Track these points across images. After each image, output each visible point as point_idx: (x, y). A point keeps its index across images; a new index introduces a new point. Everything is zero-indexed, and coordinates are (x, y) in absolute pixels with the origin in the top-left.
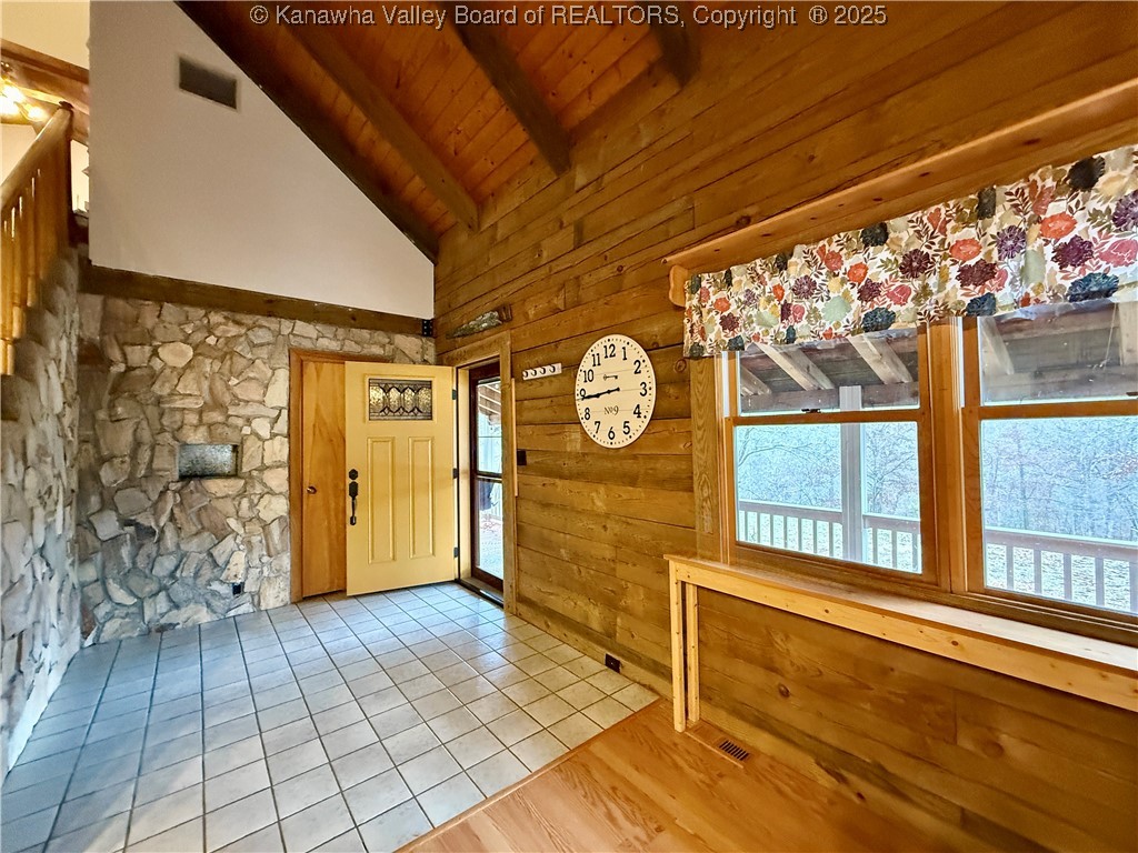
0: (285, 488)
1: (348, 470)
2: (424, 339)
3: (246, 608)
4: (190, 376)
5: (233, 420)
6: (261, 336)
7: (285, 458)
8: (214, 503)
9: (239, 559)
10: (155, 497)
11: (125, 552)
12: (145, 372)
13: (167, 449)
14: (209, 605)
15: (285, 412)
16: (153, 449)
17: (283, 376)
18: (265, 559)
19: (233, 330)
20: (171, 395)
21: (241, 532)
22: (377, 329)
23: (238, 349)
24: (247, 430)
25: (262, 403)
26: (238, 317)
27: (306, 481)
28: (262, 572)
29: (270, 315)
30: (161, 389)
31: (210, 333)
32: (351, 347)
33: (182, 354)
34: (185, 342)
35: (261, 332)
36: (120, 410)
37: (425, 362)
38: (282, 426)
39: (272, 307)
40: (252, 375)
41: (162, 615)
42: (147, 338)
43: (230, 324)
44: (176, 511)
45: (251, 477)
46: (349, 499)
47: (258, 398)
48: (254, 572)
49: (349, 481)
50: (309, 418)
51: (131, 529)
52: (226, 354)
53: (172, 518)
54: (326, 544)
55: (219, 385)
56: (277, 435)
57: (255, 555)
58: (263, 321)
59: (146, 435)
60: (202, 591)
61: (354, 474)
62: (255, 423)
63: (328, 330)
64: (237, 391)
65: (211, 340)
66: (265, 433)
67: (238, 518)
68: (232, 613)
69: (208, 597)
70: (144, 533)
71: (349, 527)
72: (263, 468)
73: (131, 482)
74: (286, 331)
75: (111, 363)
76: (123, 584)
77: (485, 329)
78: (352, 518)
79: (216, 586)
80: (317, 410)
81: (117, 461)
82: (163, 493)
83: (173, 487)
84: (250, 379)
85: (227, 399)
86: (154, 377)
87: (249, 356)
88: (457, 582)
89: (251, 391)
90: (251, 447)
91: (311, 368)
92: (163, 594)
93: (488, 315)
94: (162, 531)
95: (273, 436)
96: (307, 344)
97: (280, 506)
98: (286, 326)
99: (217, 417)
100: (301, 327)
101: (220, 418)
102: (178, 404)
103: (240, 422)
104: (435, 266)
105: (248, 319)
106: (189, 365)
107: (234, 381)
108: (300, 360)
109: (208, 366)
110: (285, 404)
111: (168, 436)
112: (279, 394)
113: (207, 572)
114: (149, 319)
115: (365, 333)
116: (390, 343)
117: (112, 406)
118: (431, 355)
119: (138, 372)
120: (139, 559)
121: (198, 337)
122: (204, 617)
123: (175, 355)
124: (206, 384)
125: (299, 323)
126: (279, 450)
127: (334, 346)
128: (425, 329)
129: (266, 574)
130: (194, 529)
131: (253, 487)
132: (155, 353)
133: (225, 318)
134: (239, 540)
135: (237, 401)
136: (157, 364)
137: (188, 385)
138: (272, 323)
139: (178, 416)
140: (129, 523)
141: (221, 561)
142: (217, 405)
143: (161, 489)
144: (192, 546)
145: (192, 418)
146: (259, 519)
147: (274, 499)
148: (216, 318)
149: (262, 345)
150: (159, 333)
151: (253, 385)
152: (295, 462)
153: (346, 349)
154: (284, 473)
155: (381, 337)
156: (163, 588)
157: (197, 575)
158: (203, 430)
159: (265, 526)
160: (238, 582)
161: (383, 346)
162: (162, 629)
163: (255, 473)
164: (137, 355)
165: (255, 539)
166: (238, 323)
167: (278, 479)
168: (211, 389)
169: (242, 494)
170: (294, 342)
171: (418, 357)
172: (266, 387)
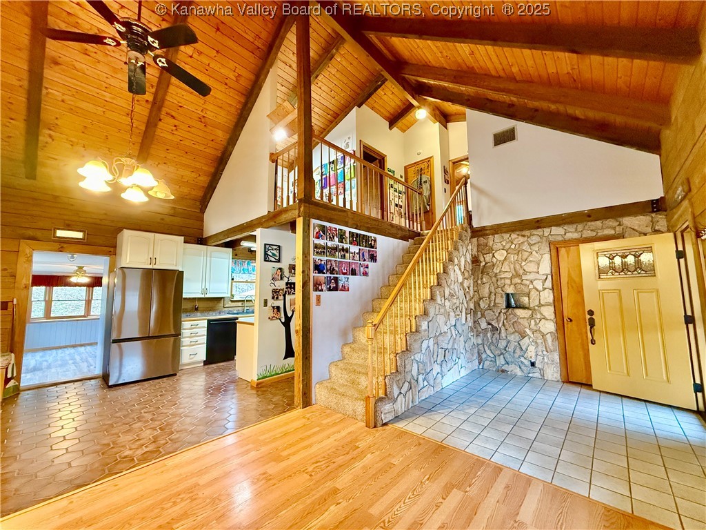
0: (553, 316)
1: (587, 310)
2: (653, 215)
3: (537, 375)
4: (506, 263)
5: (524, 282)
6: (534, 239)
7: (551, 301)
8: (519, 320)
9: (532, 349)
10: (497, 315)
11: (489, 335)
12: (492, 263)
13: (500, 295)
14: (520, 368)
15: (550, 277)
16: (495, 295)
17: (547, 257)
18: (545, 353)
19: (521, 239)
20: (500, 272)
21: (532, 336)
22: (607, 218)
23: (524, 248)
24: (531, 287)
25: (538, 272)
26: (523, 233)
27: (566, 314)
28: (543, 359)
29: (538, 228)
30: (496, 270)
31: (512, 243)
32: (588, 234)
33: (502, 255)
34: (503, 249)
35: (534, 238)
36: (484, 279)
37: (657, 232)
38: (548, 284)
39: (538, 224)
40: (531, 259)
41: (503, 365)
42: (491, 250)
43: (520, 237)
44: (505, 321)
45: (535, 310)
46: (589, 327)
47: (535, 270)
48: (540, 358)
49: (588, 316)
50: (564, 280)
51: (490, 326)
52: (519, 251)
53: (503, 325)
55: (518, 267)
56: (546, 289)
57: (540, 348)
58: (535, 232)
59: (493, 290)
60: (517, 360)
61: (591, 313)
62: (535, 283)
63: (571, 228)
64: (525, 267)
65: (513, 246)
66: (540, 288)
67: (530, 329)
68: (531, 375)
69: (520, 363)
70: (495, 329)
71: (591, 345)
72: (540, 305)
73: (489, 308)
74: (546, 234)
75: (481, 262)
76: (489, 347)
78: (592, 340)
79: (522, 359)
80: (569, 276)
81: (484, 299)
82: (500, 313)
83: (503, 311)
84: (531, 261)
85: (521, 272)
86: (494, 265)
87: (530, 250)
88: (696, 412)
89: (531, 267)
90: (534, 295)
91: (563, 251)
92: (502, 356)
94: (500, 329)
95: (544, 289)
96: (560, 239)
97: (549, 327)
98: (547, 231)
99: (517, 280)
100: (555, 230)
101: (519, 281)
102: (502, 276)
103: (528, 282)
104: (660, 156)
105: (527, 233)
106: (505, 259)
107: (524, 263)
108: (556, 248)
109: (512, 258)
110: (548, 271)
111: (500, 289)
112: (545, 267)
113: (518, 351)
114: (491, 243)
115: (599, 223)
116: (620, 225)
117: (482, 279)
118: (661, 224)
119: (488, 264)
120: (494, 339)
121: (507, 247)
122: (519, 373)
123: (500, 255)
124: (512, 266)
125: (553, 228)
126: (548, 296)
127: (576, 236)
128: (656, 206)
129: (546, 360)
130: (512, 331)
131: (536, 314)
132: (494, 256)
133: (518, 235)
134: (531, 340)
135: (525, 272)
136: (494, 260)
137: (505, 268)
138: (539, 232)
139: (503, 281)
140: (489, 324)
141: (524, 348)
142: (518, 275)
143: (499, 311)
144: (511, 338)
145: (508, 282)
146: (540, 331)
147: (546, 322)
148: (514, 236)
149: (535, 244)
150: (494, 247)
151: (532, 264)
152: (558, 303)
153: (584, 236)
154: (552, 309)
155: (611, 222)
156: (502, 354)
157: (514, 352)
158: (512, 286)
159: (543, 336)
160: (533, 361)
161: (614, 228)
162: (503, 371)
163: (536, 308)
164: (488, 257)
165: (539, 341)
166: (524, 236)
167: (549, 312)
168: (514, 268)
169: (531, 317)
170: (551, 239)
171: (649, 230)
172: (539, 264)
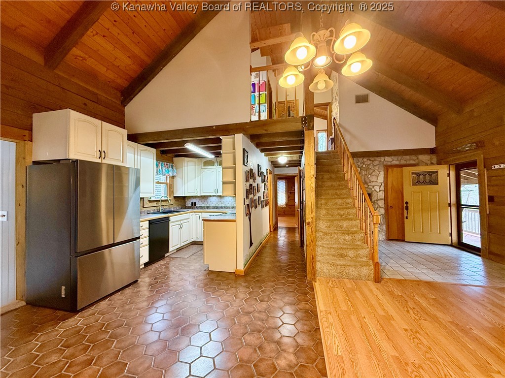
0: (383, 206)
1: (405, 201)
2: (431, 155)
6: (376, 163)
7: (383, 197)
15: (383, 184)
17: (382, 173)
18: (379, 226)
19: (369, 162)
22: (412, 154)
23: (370, 167)
24: (373, 189)
25: (377, 182)
26: (370, 158)
27: (389, 205)
29: (378, 156)
31: (364, 164)
32: (403, 162)
34: (358, 167)
37: (432, 164)
38: (382, 188)
39: (379, 154)
40: (374, 174)
46: (405, 211)
47: (376, 180)
49: (405, 205)
50: (390, 185)
52: (367, 169)
54: (396, 224)
55: (366, 177)
58: (377, 159)
61: (407, 203)
62: (375, 187)
63: (395, 158)
64: (370, 178)
65: (364, 166)
66: (378, 190)
71: (405, 220)
72: (378, 200)
77: (467, 150)
78: (406, 217)
80: (392, 184)
85: (368, 181)
87: (373, 169)
88: (451, 245)
89: (374, 179)
90: (374, 194)
91: (390, 170)
93: (469, 145)
95: (380, 191)
96: (389, 164)
97: (383, 211)
98: (383, 159)
100: (387, 158)
101: (367, 186)
103: (371, 187)
104: (436, 127)
105: (372, 159)
107: (370, 176)
108: (387, 168)
109: (364, 173)
110: (383, 182)
112: (381, 179)
115: (408, 157)
116: (417, 159)
118: (435, 160)
121: (361, 166)
125: (386, 157)
126: (381, 195)
127: (397, 163)
128: (432, 151)
129: (379, 230)
131: (375, 205)
133: (367, 159)
135: (370, 182)
138: (379, 159)
142: (366, 183)
147: (381, 209)
148: (365, 160)
149: (376, 165)
151: (374, 177)
152: (386, 199)
154: (383, 202)
155: (414, 157)
161: (415, 160)
163: (375, 201)
166: (370, 160)
167: (381, 203)
168: (364, 179)
170: (385, 163)
171: (429, 162)
172: (378, 177)
